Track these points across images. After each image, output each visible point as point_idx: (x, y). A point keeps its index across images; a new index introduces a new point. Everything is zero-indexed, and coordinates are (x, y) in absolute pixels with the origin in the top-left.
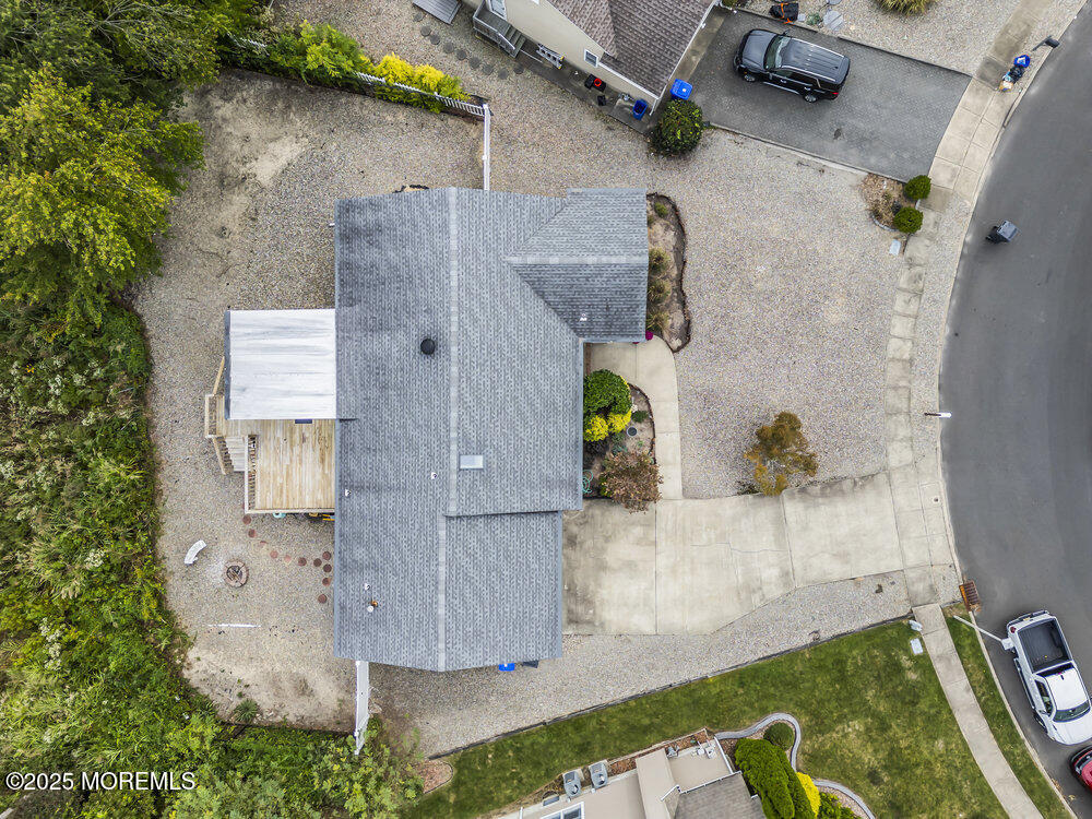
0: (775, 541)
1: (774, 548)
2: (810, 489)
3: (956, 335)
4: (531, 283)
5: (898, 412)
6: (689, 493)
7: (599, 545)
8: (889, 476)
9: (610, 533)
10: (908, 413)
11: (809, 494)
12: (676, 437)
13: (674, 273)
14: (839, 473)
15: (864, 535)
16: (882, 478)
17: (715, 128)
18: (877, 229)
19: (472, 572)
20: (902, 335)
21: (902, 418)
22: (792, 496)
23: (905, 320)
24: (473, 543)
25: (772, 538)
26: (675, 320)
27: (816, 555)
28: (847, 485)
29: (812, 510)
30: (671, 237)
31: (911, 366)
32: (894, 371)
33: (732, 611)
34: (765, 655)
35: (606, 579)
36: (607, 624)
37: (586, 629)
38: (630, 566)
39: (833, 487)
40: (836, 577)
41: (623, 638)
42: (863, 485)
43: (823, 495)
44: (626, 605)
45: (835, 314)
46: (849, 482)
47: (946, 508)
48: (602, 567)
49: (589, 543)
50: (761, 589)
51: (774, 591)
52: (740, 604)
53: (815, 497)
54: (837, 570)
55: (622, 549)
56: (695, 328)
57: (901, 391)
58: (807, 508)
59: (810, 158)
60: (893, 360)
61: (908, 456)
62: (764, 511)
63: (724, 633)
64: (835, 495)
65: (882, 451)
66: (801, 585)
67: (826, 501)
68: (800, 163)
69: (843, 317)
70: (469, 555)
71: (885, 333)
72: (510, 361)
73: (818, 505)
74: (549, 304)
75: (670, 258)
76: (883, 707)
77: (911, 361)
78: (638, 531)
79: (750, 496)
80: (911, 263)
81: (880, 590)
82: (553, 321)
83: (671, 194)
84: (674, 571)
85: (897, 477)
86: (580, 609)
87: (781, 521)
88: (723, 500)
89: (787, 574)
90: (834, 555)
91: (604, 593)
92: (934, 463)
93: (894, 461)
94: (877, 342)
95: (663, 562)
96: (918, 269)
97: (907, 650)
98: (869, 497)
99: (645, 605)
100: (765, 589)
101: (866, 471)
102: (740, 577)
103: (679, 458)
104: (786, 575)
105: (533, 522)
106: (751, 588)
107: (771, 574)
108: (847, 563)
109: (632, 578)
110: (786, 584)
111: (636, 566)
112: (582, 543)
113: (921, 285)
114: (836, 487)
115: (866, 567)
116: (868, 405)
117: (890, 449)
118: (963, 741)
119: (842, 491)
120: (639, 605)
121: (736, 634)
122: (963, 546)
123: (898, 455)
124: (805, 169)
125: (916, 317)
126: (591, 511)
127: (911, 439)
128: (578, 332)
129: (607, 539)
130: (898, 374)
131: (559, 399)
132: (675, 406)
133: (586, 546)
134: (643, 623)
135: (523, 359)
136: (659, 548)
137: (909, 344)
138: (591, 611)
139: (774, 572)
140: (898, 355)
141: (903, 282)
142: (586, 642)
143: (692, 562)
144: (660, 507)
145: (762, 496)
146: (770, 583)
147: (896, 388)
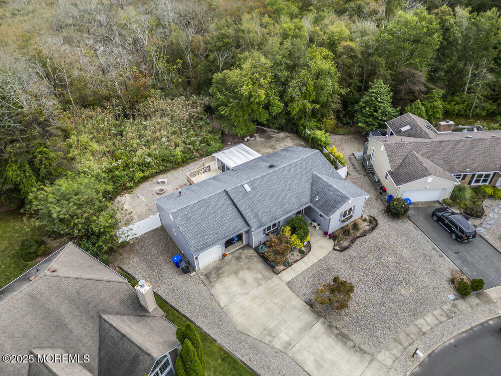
0: (300, 329)
1: (296, 331)
2: (334, 329)
3: (456, 346)
4: (313, 181)
5: (400, 343)
6: (290, 284)
7: (244, 267)
8: (372, 360)
9: (251, 268)
10: (405, 349)
11: (331, 330)
12: (306, 267)
13: (358, 235)
14: (352, 336)
15: (337, 368)
16: (369, 358)
17: (411, 220)
18: (449, 286)
19: (210, 207)
20: (429, 322)
21: (400, 347)
22: (324, 323)
23: (435, 319)
24: (221, 203)
25: (300, 327)
26: (344, 243)
27: (309, 352)
28: (350, 344)
29: (326, 336)
30: (367, 228)
31: (423, 335)
32: (413, 329)
33: (255, 332)
34: (245, 362)
35: (233, 277)
36: (213, 288)
37: (206, 282)
38: (244, 282)
39: (343, 337)
40: (307, 369)
41: (212, 297)
42: (356, 351)
43: (337, 336)
44: (227, 290)
45: (405, 292)
46: (352, 344)
48: (236, 273)
49: (242, 264)
50: (274, 337)
51: (278, 344)
52: (261, 334)
53: (333, 333)
55: (248, 275)
56: (348, 251)
57: (409, 338)
58: (325, 333)
59: (439, 250)
60: (416, 326)
61: (389, 362)
62: (308, 317)
63: (241, 335)
64: (341, 341)
65: (379, 350)
66: (290, 355)
67: (335, 339)
68: (434, 248)
69: (408, 295)
70: (216, 203)
71: (422, 315)
72: (286, 186)
73: (330, 337)
74: (312, 188)
75: (361, 230)
77: (424, 333)
78: (260, 276)
79: (308, 307)
80: (454, 306)
82: (308, 193)
83: (379, 222)
84: (254, 298)
85: (375, 364)
86: (214, 276)
87: (309, 326)
88: (298, 298)
89: (290, 344)
90: (316, 361)
91: (226, 279)
93: (380, 357)
94: (414, 315)
95: (255, 292)
96: (456, 310)
98: (355, 358)
99: (232, 297)
100: (275, 340)
101: (364, 347)
102: (272, 325)
103: (299, 273)
106: (271, 333)
107: (284, 337)
108: (318, 369)
109: (239, 285)
110: (285, 348)
111: (246, 284)
112: (240, 261)
113: (453, 315)
114: (345, 340)
116: (390, 329)
117: (383, 351)
119: (346, 343)
120: (230, 294)
121: (246, 341)
123: (385, 357)
124: (434, 251)
125: (441, 323)
126: (254, 257)
127: (397, 358)
128: (311, 201)
129: (248, 268)
130: (414, 332)
131: (286, 206)
132: (316, 260)
133: (240, 263)
134: (223, 300)
135: (289, 189)
136: (259, 287)
137: (429, 328)
138: (215, 280)
139: (287, 339)
140: (420, 326)
141: (445, 307)
142: (201, 285)
143: (263, 303)
144: (276, 278)
145: (313, 311)
146: (280, 340)
147: (408, 335)
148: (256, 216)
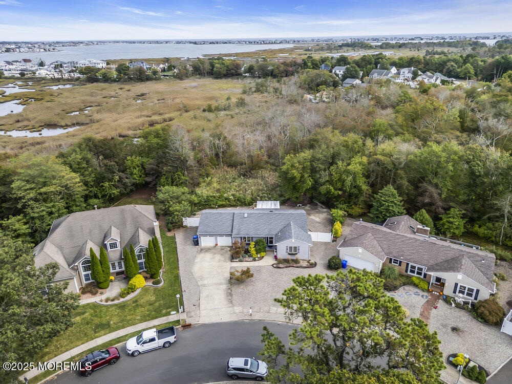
0: (215, 283)
1: (213, 283)
2: (230, 290)
7: (220, 253)
8: (231, 307)
13: (295, 266)
14: (234, 296)
15: (213, 301)
16: (231, 305)
24: (228, 217)
26: (281, 266)
27: (209, 291)
28: (230, 298)
30: (305, 265)
31: (267, 313)
32: (266, 309)
33: (196, 275)
35: (211, 254)
36: (199, 255)
38: (214, 258)
39: (230, 294)
40: (201, 295)
42: (229, 301)
43: (227, 293)
47: (218, 321)
48: (215, 254)
51: (200, 283)
52: (198, 277)
53: (227, 291)
54: (203, 296)
55: (218, 257)
56: (279, 269)
58: (224, 289)
60: (270, 308)
61: (237, 312)
62: (224, 281)
64: (227, 295)
65: (239, 305)
66: (200, 289)
73: (224, 292)
75: (299, 265)
76: (157, 304)
78: (223, 259)
81: (194, 305)
82: (278, 230)
83: (317, 266)
84: (211, 265)
85: (230, 309)
86: (205, 250)
87: (221, 284)
90: (208, 295)
91: (208, 254)
92: (234, 318)
93: (236, 308)
97: (173, 311)
100: (201, 281)
101: (234, 302)
102: (206, 276)
104: (204, 285)
105: (230, 228)
106: (202, 278)
107: (206, 282)
110: (202, 285)
115: (202, 302)
116: (255, 303)
117: (240, 307)
118: (137, 324)
119: (228, 297)
120: (203, 259)
121: (189, 276)
122: (204, 325)
123: (238, 309)
127: (242, 312)
128: (275, 235)
137: (275, 312)
138: (203, 252)
142: (196, 252)
143: (212, 268)
144: (229, 263)
145: (229, 281)
146: (203, 282)
148: (239, 230)
